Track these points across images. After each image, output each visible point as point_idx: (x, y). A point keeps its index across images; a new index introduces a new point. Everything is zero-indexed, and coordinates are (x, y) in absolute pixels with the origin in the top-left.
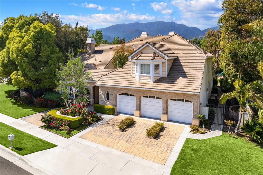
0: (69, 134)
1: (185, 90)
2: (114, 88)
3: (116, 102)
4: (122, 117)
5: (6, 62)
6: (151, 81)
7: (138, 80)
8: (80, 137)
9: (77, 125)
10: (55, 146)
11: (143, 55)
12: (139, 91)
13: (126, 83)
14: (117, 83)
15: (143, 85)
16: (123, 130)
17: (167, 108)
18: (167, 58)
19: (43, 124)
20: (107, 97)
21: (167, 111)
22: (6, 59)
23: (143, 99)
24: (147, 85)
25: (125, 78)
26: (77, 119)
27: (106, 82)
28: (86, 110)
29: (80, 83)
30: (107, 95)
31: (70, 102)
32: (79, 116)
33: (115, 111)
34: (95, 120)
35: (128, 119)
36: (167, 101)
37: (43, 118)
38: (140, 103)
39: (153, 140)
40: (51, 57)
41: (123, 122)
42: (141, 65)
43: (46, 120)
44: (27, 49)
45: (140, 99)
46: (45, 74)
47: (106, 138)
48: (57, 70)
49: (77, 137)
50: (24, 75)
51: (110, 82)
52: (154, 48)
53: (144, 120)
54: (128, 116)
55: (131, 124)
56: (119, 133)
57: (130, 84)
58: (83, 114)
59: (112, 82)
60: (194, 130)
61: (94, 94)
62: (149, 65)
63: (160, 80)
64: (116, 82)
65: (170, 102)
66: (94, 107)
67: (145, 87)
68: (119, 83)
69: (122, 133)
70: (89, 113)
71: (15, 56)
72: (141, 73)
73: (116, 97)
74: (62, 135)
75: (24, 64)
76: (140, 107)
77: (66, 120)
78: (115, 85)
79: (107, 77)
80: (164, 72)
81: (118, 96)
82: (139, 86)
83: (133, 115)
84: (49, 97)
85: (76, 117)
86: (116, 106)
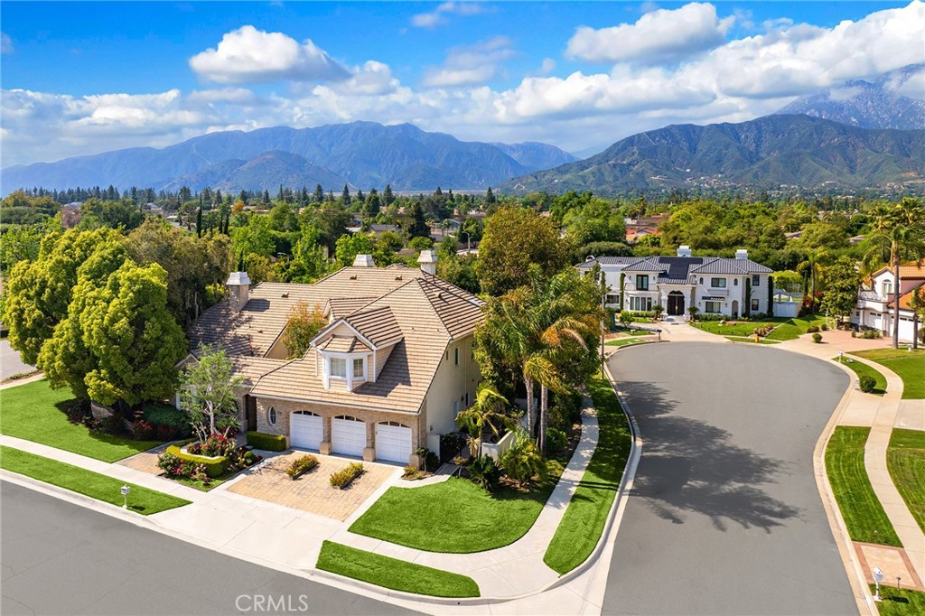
0: (207, 486)
1: (398, 408)
2: (285, 401)
3: (288, 427)
4: (298, 455)
5: (72, 350)
6: (348, 389)
7: (326, 386)
8: (228, 489)
9: (219, 471)
10: (189, 503)
11: (336, 341)
12: (328, 408)
13: (305, 393)
14: (290, 391)
15: (334, 396)
16: (295, 478)
17: (373, 438)
18: (374, 348)
19: (163, 471)
20: (272, 417)
21: (373, 443)
22: (72, 344)
23: (335, 422)
24: (340, 397)
25: (304, 381)
26: (219, 461)
27: (269, 389)
28: (233, 444)
29: (224, 393)
30: (272, 413)
31: (203, 428)
32: (222, 455)
33: (287, 445)
34: (249, 461)
35: (306, 458)
36: (373, 426)
37: (162, 460)
38: (330, 429)
39: (339, 491)
40: (163, 342)
41: (296, 465)
42: (332, 360)
43: (168, 464)
44: (119, 329)
45: (329, 421)
46: (153, 376)
47: (266, 490)
48: (181, 372)
49: (222, 489)
50: (114, 378)
51: (277, 390)
52: (352, 329)
53: (334, 460)
54: (308, 453)
55: (311, 467)
56: (288, 482)
57: (312, 393)
58: (229, 452)
59: (281, 390)
60: (409, 475)
61: (247, 409)
62: (345, 360)
63: (363, 389)
64: (287, 391)
65: (379, 427)
66: (248, 437)
67: (336, 401)
68: (293, 391)
69: (292, 481)
70: (238, 449)
71: (95, 342)
72: (332, 374)
73: (288, 417)
74: (197, 487)
75: (112, 359)
76: (329, 436)
77: (201, 463)
78: (286, 395)
79: (271, 377)
80: (370, 373)
81: (292, 416)
82: (327, 400)
83: (318, 452)
84: (158, 418)
85: (217, 457)
86: (288, 435)
